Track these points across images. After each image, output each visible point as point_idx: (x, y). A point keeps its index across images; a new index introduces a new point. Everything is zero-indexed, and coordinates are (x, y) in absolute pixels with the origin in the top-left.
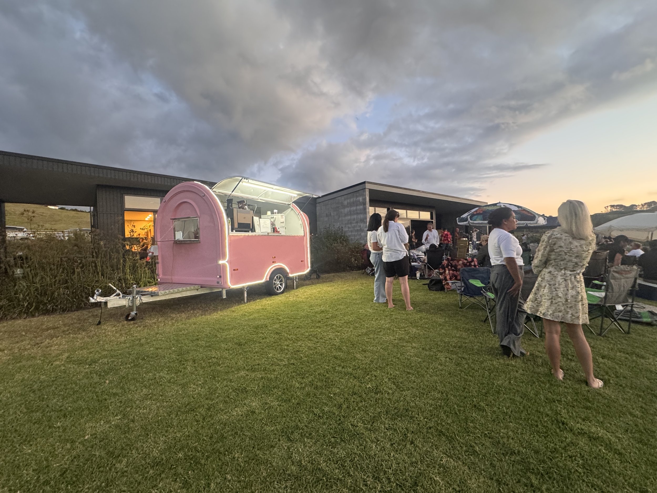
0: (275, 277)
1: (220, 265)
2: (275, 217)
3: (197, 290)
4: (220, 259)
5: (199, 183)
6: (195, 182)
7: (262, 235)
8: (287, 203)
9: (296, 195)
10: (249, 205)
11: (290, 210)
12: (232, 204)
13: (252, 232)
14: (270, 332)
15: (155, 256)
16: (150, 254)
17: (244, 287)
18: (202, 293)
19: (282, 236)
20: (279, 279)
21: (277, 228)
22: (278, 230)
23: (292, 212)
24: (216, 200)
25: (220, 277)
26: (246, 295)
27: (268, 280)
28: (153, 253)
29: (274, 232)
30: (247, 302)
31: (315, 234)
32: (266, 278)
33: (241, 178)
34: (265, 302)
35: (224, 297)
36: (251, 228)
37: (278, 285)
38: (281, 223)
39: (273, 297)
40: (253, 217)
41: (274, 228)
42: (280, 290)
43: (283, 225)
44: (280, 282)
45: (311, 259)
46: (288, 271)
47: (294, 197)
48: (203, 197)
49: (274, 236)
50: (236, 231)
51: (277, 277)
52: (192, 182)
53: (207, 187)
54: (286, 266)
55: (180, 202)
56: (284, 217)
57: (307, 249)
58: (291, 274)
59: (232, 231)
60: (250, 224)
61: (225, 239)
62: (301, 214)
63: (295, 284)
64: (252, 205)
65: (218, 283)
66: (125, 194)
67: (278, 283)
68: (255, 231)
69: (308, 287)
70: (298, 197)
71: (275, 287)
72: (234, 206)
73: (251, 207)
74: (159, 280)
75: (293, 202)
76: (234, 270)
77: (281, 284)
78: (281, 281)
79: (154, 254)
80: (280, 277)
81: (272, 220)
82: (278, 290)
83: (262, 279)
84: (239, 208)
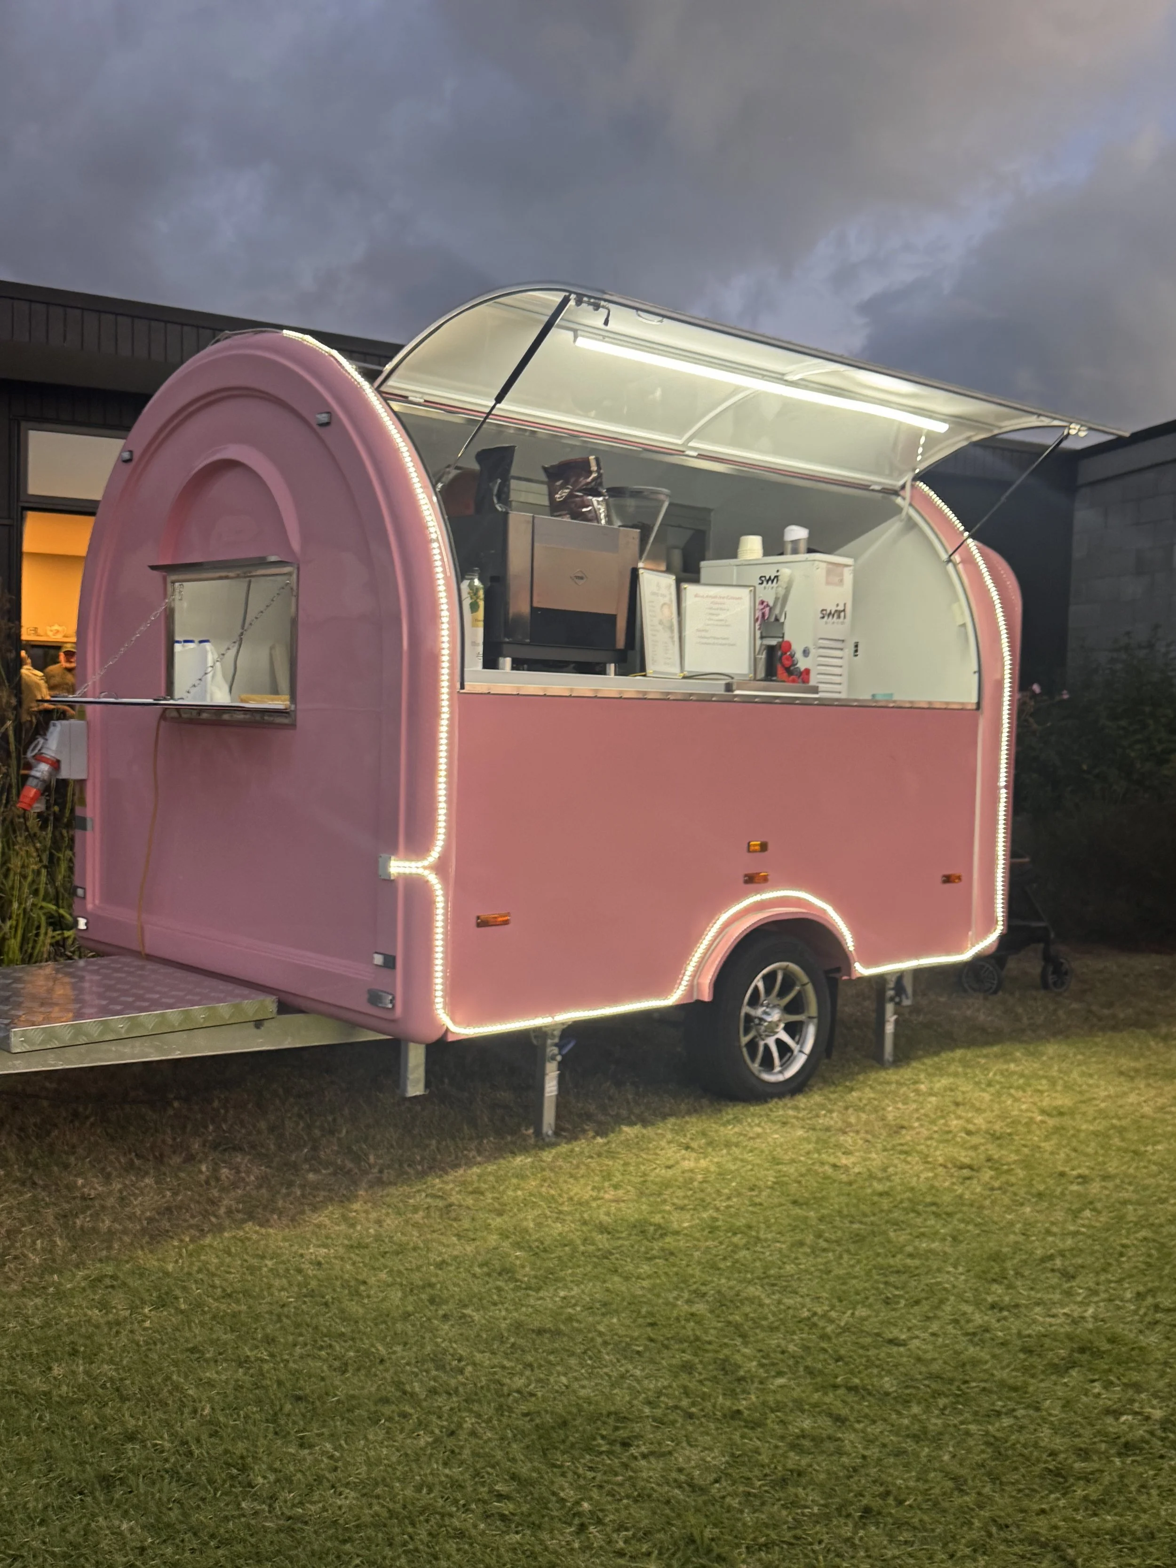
0: (758, 982)
1: (390, 882)
2: (785, 572)
3: (258, 1024)
4: (393, 849)
5: (309, 339)
6: (286, 332)
7: (687, 699)
8: (878, 480)
9: (942, 428)
10: (615, 492)
11: (893, 527)
12: (506, 479)
13: (620, 672)
14: (641, 1515)
15: (64, 783)
16: (42, 770)
17: (540, 1033)
18: (287, 1045)
19: (824, 703)
20: (782, 994)
21: (797, 649)
22: (802, 664)
23: (909, 542)
24: (396, 451)
25: (390, 962)
26: (551, 1087)
27: (706, 995)
28: (56, 765)
29: (770, 673)
30: (557, 1133)
31: (1049, 689)
32: (691, 987)
33: (556, 298)
34: (671, 1153)
35: (415, 1087)
36: (621, 643)
37: (771, 1030)
38: (826, 614)
39: (731, 1112)
40: (635, 575)
41: (771, 650)
42: (785, 1066)
43: (835, 628)
44: (789, 1009)
45: (1014, 852)
46: (850, 942)
47: (933, 439)
48: (321, 431)
49: (769, 701)
50: (518, 665)
51: (770, 979)
52: (268, 337)
53: (350, 368)
54: (837, 908)
55: (201, 464)
56: (848, 576)
57: (996, 800)
58: (867, 964)
59: (490, 662)
60: (611, 619)
61: (436, 714)
62: (969, 560)
63: (890, 1028)
64: (637, 494)
65: (375, 998)
66: (28, 419)
67: (775, 1016)
68: (641, 668)
69: (981, 1056)
70: (959, 442)
71: (752, 1046)
72: (520, 491)
73: (631, 503)
74: (82, 924)
75: (924, 477)
76: (482, 923)
77: (794, 1029)
78: (794, 1008)
79: (64, 774)
80: (789, 981)
81: (768, 594)
82: (767, 1063)
83: (664, 990)
84: (555, 508)
